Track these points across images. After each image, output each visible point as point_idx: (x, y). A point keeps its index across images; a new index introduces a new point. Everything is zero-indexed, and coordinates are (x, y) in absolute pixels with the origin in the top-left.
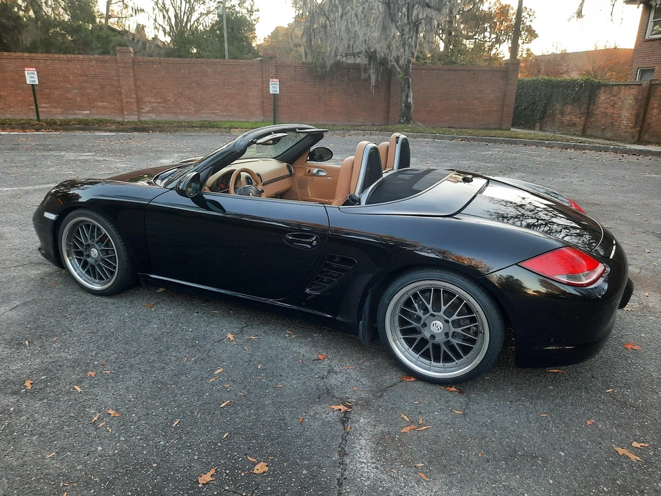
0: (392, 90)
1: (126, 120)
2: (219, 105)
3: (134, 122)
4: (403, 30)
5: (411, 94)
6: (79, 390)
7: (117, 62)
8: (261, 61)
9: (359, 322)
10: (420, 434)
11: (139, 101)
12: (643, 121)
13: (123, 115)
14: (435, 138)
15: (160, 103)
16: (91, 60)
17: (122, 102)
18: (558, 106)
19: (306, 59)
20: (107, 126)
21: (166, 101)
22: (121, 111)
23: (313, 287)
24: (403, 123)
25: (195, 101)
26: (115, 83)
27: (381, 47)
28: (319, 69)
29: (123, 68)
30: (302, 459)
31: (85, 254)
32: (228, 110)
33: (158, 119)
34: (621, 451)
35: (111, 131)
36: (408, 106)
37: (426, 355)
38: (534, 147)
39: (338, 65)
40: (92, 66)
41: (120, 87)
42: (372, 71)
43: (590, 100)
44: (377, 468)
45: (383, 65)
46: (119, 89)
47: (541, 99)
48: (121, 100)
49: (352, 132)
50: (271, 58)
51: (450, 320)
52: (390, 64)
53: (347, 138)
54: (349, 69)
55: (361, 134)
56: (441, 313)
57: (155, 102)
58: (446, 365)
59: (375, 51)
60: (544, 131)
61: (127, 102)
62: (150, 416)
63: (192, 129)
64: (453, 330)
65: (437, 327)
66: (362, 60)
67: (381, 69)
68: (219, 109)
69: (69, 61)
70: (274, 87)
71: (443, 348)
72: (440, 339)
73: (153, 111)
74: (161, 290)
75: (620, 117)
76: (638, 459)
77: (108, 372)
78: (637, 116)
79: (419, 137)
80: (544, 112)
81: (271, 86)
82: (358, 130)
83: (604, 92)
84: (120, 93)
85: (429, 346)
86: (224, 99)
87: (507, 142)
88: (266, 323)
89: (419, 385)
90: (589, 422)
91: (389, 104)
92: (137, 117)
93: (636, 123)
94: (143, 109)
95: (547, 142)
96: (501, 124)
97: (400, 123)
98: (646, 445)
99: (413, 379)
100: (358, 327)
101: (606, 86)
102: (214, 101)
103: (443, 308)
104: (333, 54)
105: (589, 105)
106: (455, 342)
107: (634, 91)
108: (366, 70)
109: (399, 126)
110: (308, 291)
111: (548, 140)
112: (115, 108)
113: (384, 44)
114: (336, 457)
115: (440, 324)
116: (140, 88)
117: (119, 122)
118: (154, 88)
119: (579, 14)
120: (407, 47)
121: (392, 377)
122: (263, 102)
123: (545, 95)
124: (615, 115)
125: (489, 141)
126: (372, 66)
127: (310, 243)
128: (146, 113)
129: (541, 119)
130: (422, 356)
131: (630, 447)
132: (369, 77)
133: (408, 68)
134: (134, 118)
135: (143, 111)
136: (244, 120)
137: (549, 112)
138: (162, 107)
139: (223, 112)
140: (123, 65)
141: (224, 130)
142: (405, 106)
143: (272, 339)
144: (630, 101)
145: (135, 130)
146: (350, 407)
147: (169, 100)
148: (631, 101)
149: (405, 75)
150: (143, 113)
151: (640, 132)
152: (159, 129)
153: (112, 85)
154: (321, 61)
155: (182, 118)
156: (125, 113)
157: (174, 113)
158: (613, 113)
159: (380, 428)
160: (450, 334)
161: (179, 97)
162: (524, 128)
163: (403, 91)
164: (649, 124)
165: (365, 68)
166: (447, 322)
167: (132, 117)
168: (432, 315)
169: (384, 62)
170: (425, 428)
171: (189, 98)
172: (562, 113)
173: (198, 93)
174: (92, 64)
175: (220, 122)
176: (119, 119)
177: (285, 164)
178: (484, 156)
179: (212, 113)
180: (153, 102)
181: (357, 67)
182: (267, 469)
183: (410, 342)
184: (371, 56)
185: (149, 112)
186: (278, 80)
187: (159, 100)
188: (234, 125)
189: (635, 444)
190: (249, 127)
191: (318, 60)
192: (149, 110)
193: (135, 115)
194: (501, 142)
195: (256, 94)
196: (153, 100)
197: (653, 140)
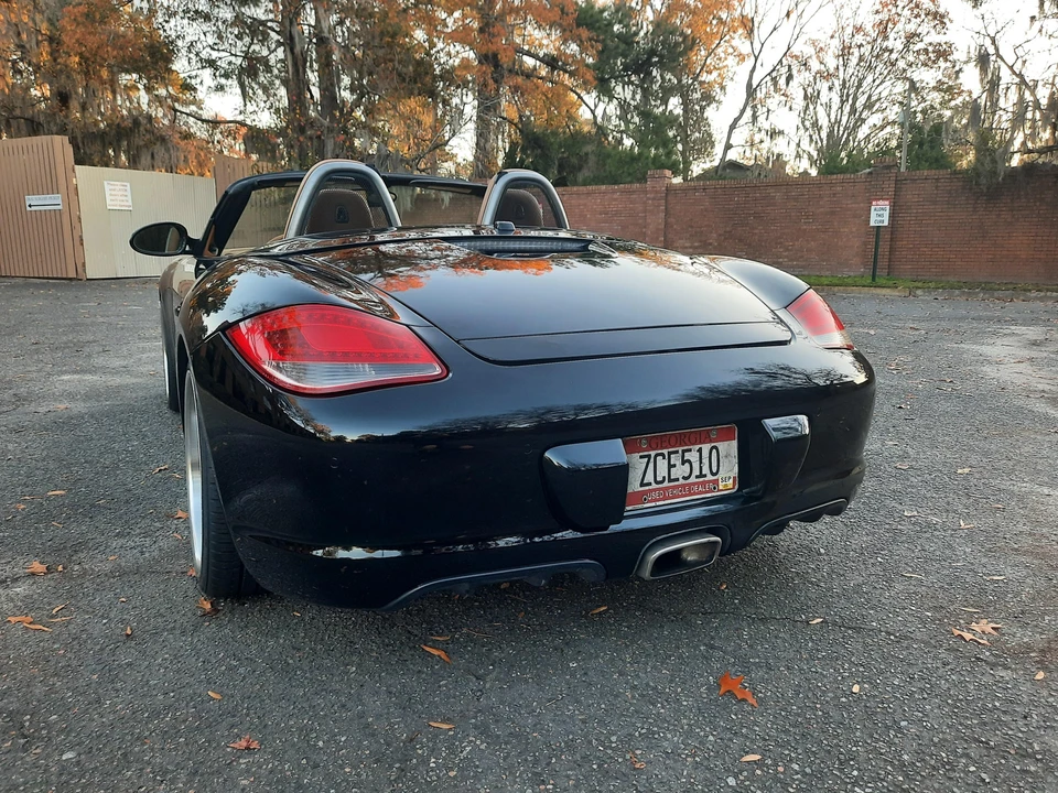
2: (787, 250)
7: (646, 192)
8: (870, 173)
16: (614, 192)
25: (749, 245)
26: (640, 221)
28: (982, 181)
29: (654, 199)
32: (802, 257)
39: (1030, 170)
40: (615, 200)
41: (645, 227)
46: (644, 230)
49: (1034, 294)
50: (888, 167)
53: (1018, 303)
55: (1051, 298)
57: (690, 247)
68: (786, 257)
69: (588, 194)
70: (880, 215)
81: (873, 213)
82: (1048, 290)
84: (645, 235)
86: (797, 240)
102: (781, 243)
116: (672, 226)
118: (692, 227)
122: (866, 244)
136: (827, 273)
139: (792, 260)
140: (652, 195)
147: (711, 244)
153: (636, 224)
154: (987, 165)
161: (725, 239)
170: (41, 627)
171: (740, 240)
173: (756, 231)
174: (615, 196)
180: (686, 248)
186: (888, 203)
190: (825, 283)
191: (982, 164)
195: (854, 230)
196: (687, 245)
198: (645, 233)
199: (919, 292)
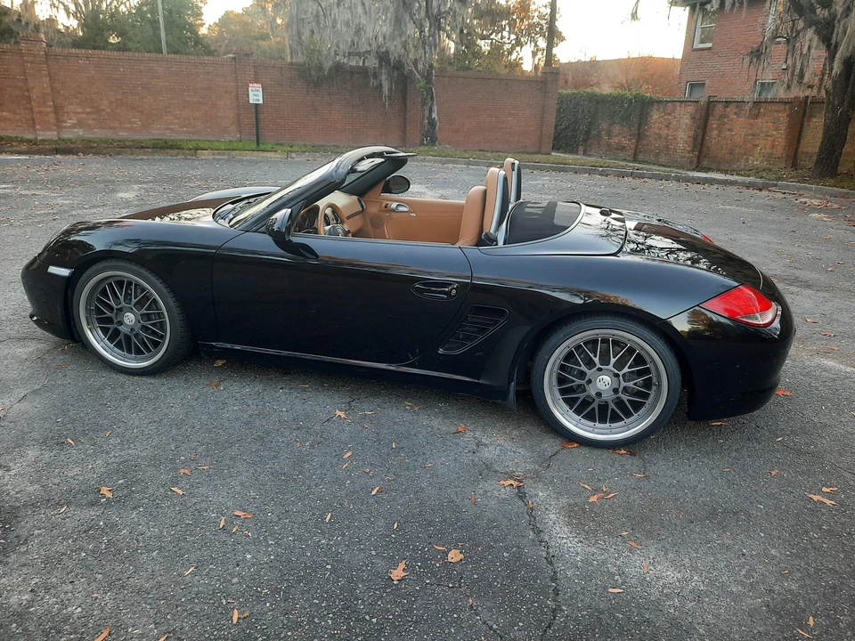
0: (408, 102)
1: (39, 138)
2: (177, 118)
3: (52, 140)
4: (422, 25)
5: (435, 108)
6: (180, 492)
7: (21, 54)
8: (233, 58)
9: (509, 383)
10: (610, 502)
11: (58, 110)
12: (702, 144)
13: (35, 130)
14: (468, 164)
15: (88, 113)
17: (33, 112)
18: (604, 126)
19: (292, 58)
20: (12, 146)
21: (98, 110)
22: (32, 124)
23: (447, 346)
24: (426, 145)
25: (142, 112)
26: (20, 84)
27: (396, 46)
28: (313, 73)
29: (32, 62)
30: (495, 542)
31: (115, 321)
32: (190, 124)
33: (88, 136)
34: (816, 498)
35: (20, 153)
36: (432, 123)
37: (590, 417)
38: (587, 175)
39: (338, 68)
41: (28, 90)
42: (384, 77)
43: (641, 119)
44: (581, 542)
45: (398, 69)
46: (26, 93)
47: (584, 117)
48: (31, 109)
50: (247, 55)
51: (621, 373)
52: (407, 68)
54: (352, 73)
56: (610, 367)
57: (83, 113)
58: (613, 425)
59: (387, 52)
60: (589, 156)
61: (41, 112)
62: (290, 513)
63: (142, 151)
64: (623, 384)
65: (603, 383)
66: (372, 62)
67: (396, 75)
68: (177, 124)
70: (256, 95)
71: (612, 406)
72: (608, 396)
73: (80, 124)
74: (220, 363)
75: (676, 139)
76: (833, 502)
77: (206, 468)
78: (695, 139)
79: (448, 162)
80: (588, 133)
81: (250, 93)
83: (658, 110)
84: (29, 99)
85: (595, 405)
86: (184, 110)
87: (554, 170)
88: (376, 394)
89: (584, 451)
90: (773, 473)
91: (405, 119)
92: (55, 133)
93: (695, 146)
94: (65, 122)
95: (601, 169)
96: (540, 147)
97: (422, 144)
98: (836, 489)
99: (576, 445)
100: (508, 389)
101: (659, 102)
102: (170, 112)
103: (613, 360)
104: (332, 54)
105: (640, 125)
106: (625, 398)
107: (691, 109)
108: (375, 76)
109: (422, 148)
110: (441, 351)
111: (601, 167)
112: (21, 120)
113: (398, 42)
114: (532, 535)
115: (607, 379)
116: (59, 92)
117: (29, 141)
118: (80, 93)
119: (634, 16)
120: (427, 48)
121: (550, 444)
122: (239, 115)
123: (589, 112)
124: (670, 137)
125: (535, 168)
126: (383, 71)
127: (448, 293)
128: (69, 127)
129: (585, 140)
130: (585, 417)
131: (820, 492)
132: (381, 85)
133: (430, 74)
134: (51, 135)
135: (64, 124)
136: (213, 138)
137: (593, 132)
138: (93, 119)
139: (181, 127)
140: (31, 59)
141: (187, 152)
142: (429, 123)
143: (393, 413)
144: (686, 120)
145: (57, 151)
146: (520, 481)
147: (104, 110)
148: (688, 121)
149: (427, 83)
150: (65, 127)
151: (699, 158)
152: (93, 150)
153: (16, 87)
154: (315, 61)
155: (123, 135)
156: (38, 127)
157: (111, 128)
158: (668, 135)
159: (564, 501)
160: (620, 390)
161: (118, 106)
162: (565, 153)
163: (424, 103)
164: (708, 148)
165: (375, 73)
166: (617, 375)
167: (49, 133)
168: (600, 370)
169: (398, 66)
170: (612, 495)
171: (133, 108)
172: (609, 134)
173: (144, 100)
175: (180, 141)
176: (30, 136)
177: (355, 198)
178: (536, 186)
179: (167, 129)
180: (79, 113)
181: (363, 72)
182: (461, 556)
183: (570, 402)
184: (383, 57)
185: (74, 126)
186: (260, 85)
187: (88, 110)
188: (201, 145)
189: (824, 489)
190: (223, 148)
191: (312, 61)
192: (74, 124)
193: (54, 130)
194: (548, 169)
195: (228, 103)
196: (79, 110)
197: (713, 166)
198: (29, 97)
199: (293, 155)
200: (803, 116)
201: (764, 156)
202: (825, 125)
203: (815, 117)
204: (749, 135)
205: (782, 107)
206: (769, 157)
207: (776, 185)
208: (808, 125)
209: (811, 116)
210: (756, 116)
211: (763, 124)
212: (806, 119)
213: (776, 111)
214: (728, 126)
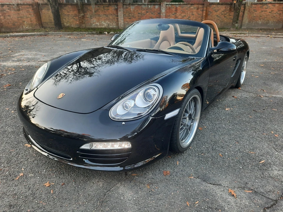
197: (8, 31)
200: (39, 9)
201: (29, 25)
202: (52, 12)
203: (43, 9)
204: (19, 17)
205: (28, 6)
206: (31, 25)
207: (49, 34)
208: (42, 12)
209: (41, 9)
210: (19, 10)
211: (23, 13)
212: (40, 10)
213: (27, 8)
214: (7, 14)
